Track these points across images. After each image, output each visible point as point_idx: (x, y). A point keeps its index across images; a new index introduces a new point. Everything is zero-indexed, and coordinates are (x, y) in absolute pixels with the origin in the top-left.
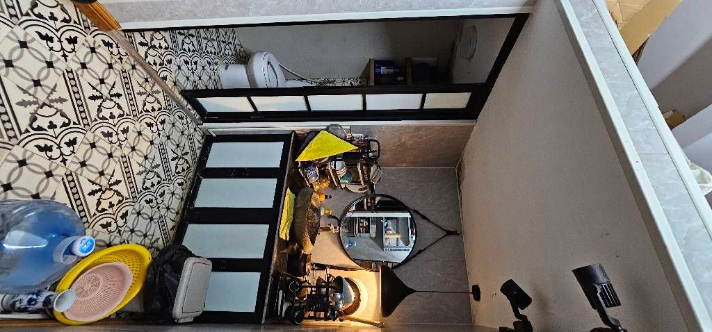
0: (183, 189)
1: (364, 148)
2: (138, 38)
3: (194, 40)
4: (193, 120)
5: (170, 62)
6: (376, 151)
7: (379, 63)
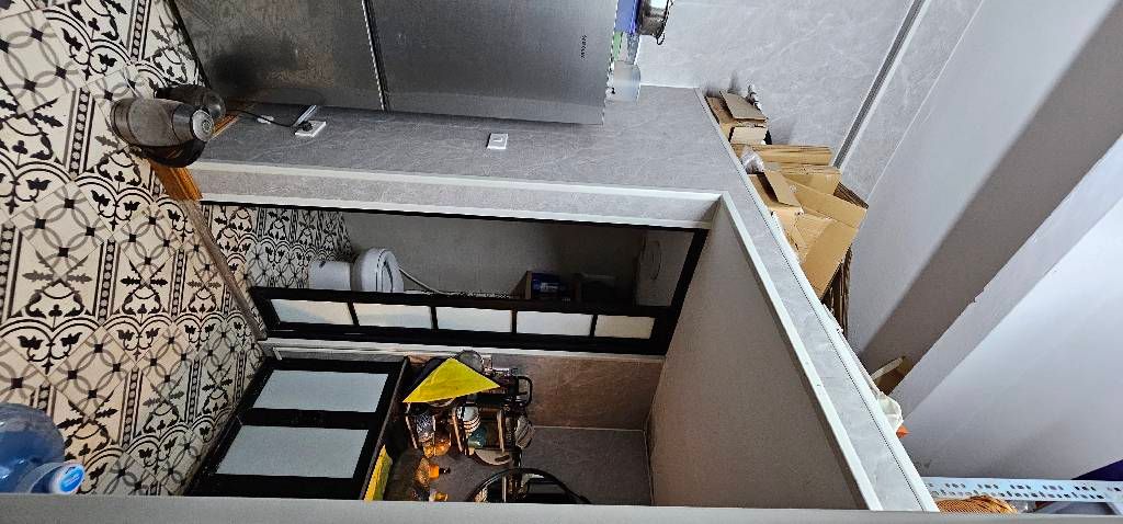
0: (205, 441)
1: (509, 387)
2: (217, 212)
3: (287, 224)
4: (255, 332)
5: (246, 248)
6: (526, 393)
7: (538, 277)
